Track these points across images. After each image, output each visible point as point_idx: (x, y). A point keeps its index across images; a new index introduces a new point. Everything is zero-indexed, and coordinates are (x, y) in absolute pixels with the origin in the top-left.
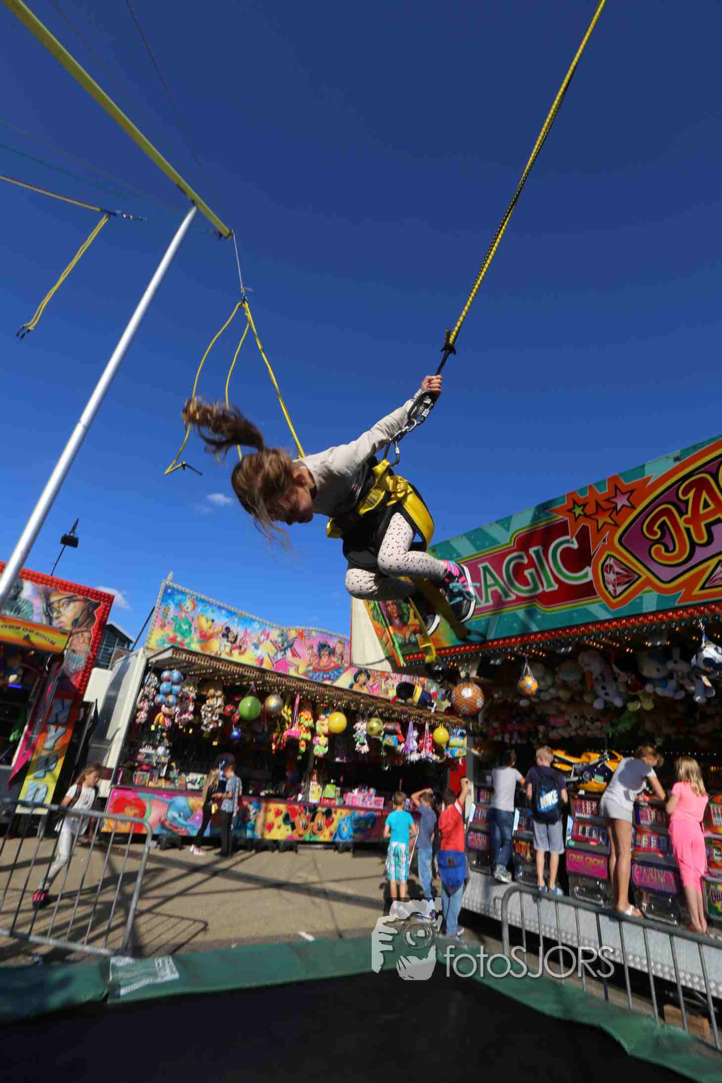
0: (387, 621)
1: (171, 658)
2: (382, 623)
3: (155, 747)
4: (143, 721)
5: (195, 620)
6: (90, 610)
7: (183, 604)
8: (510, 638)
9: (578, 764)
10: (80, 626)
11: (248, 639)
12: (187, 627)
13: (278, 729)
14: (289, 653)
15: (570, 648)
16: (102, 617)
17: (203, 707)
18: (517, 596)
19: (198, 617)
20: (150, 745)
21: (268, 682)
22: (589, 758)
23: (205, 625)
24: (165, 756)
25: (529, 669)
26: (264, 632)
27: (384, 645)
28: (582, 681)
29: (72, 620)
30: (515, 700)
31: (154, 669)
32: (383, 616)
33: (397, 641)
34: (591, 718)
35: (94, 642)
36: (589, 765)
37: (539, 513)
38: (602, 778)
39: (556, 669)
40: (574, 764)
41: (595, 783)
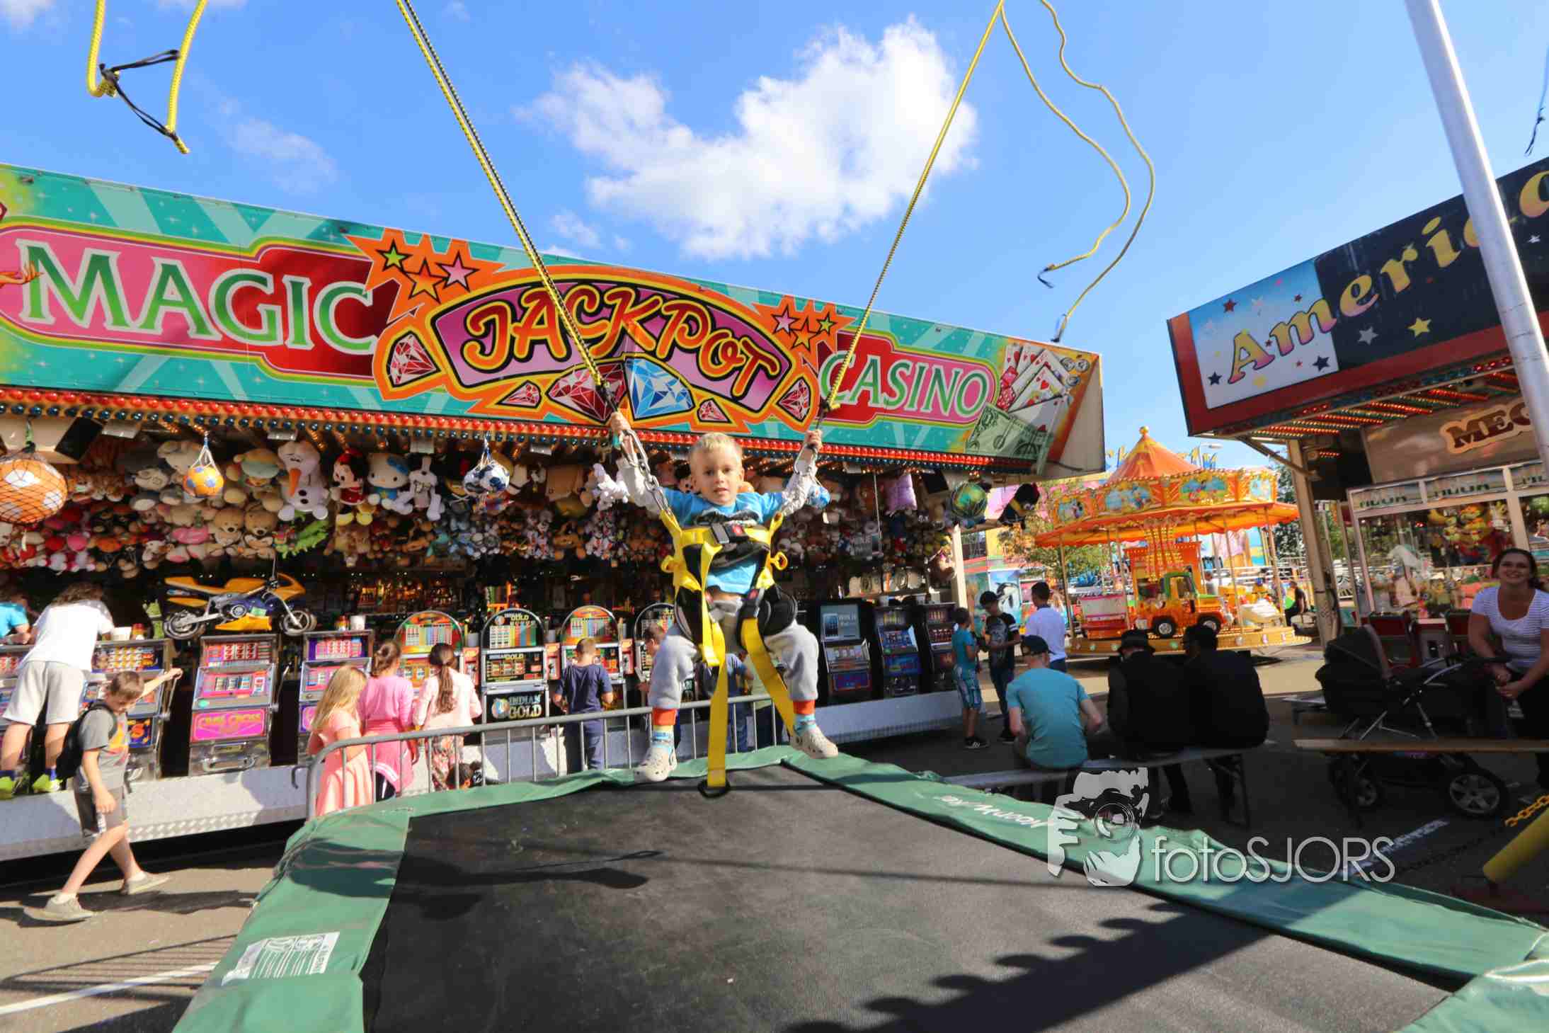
8: (178, 398)
9: (219, 596)
25: (209, 456)
34: (259, 532)
36: (245, 596)
37: (328, 233)
38: (263, 612)
39: (237, 459)
40: (212, 595)
41: (251, 618)
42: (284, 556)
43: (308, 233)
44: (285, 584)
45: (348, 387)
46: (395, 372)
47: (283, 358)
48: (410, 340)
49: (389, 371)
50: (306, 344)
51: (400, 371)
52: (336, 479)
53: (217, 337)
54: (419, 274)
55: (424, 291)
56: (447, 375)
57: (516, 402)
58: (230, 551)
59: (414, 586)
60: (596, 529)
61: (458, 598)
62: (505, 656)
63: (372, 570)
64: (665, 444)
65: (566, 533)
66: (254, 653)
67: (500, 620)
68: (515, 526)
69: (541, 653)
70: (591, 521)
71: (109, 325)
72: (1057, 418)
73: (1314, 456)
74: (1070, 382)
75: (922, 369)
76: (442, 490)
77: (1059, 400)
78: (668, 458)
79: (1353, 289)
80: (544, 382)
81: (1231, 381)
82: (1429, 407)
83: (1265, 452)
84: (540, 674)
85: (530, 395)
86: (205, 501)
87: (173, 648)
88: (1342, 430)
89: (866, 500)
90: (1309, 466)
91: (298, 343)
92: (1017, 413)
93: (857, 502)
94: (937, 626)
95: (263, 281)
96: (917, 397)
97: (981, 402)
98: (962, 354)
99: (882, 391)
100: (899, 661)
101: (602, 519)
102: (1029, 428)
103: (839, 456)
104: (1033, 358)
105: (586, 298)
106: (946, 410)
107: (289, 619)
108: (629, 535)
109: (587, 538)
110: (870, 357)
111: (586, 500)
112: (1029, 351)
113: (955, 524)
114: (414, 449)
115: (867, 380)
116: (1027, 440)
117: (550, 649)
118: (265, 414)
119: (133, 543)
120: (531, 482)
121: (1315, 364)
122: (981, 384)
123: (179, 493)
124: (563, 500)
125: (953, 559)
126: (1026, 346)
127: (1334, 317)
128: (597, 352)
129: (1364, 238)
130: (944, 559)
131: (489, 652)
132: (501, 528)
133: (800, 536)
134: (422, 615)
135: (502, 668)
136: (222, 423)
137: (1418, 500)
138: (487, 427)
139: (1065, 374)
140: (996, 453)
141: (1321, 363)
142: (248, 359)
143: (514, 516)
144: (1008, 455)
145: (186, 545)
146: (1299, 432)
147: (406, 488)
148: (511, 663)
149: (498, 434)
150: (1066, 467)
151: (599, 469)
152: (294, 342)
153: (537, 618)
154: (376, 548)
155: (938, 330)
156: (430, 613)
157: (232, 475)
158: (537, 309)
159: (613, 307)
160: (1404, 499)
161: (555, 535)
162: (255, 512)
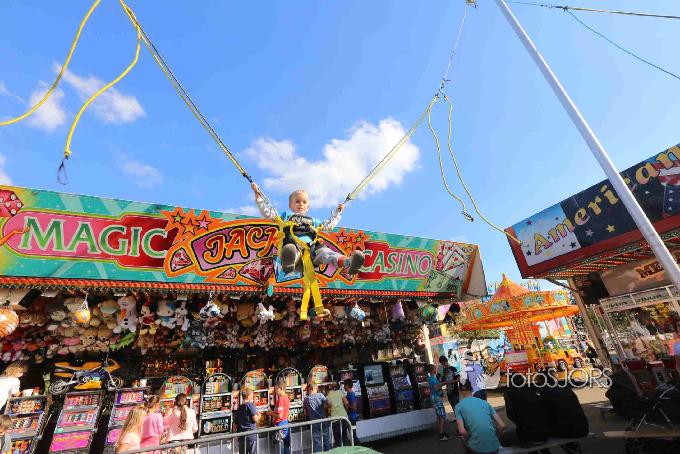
9: (79, 371)
18: (103, 253)
34: (104, 339)
36: (91, 371)
37: (152, 209)
38: (99, 379)
39: (99, 305)
40: (76, 371)
41: (92, 382)
42: (113, 350)
43: (143, 210)
44: (111, 364)
45: (153, 272)
46: (173, 265)
47: (127, 261)
48: (181, 252)
49: (171, 265)
50: (136, 254)
51: (176, 265)
52: (142, 313)
53: (99, 252)
54: (188, 224)
55: (189, 231)
56: (196, 266)
57: (225, 277)
58: (88, 349)
59: (173, 363)
60: (259, 332)
61: (193, 367)
62: (213, 398)
63: (153, 356)
64: (290, 293)
65: (245, 335)
66: (90, 401)
67: (212, 379)
68: (222, 332)
69: (230, 396)
70: (257, 329)
71: (54, 249)
72: (463, 273)
73: (581, 285)
74: (467, 257)
75: (402, 255)
76: (189, 317)
77: (463, 265)
78: (292, 299)
79: (579, 215)
80: (238, 268)
81: (536, 254)
82: (625, 261)
83: (558, 284)
84: (229, 407)
85: (231, 273)
86: (81, 325)
87: (52, 400)
88: (589, 272)
89: (382, 314)
90: (579, 289)
91: (134, 254)
92: (446, 272)
93: (378, 316)
94: (420, 374)
95: (122, 229)
96: (401, 268)
97: (429, 269)
98: (419, 248)
99: (385, 266)
100: (403, 393)
101: (262, 328)
102: (452, 278)
103: (368, 295)
104: (450, 248)
105: (257, 232)
106: (414, 273)
107: (111, 382)
108: (274, 335)
109: (255, 337)
110: (379, 252)
111: (254, 319)
112: (447, 245)
113: (424, 323)
114: (178, 299)
115: (378, 261)
116: (451, 284)
117: (235, 394)
118: (114, 285)
119: (45, 346)
120: (230, 312)
121: (571, 246)
122: (428, 261)
123: (70, 322)
124: (244, 320)
125: (425, 340)
126: (446, 243)
127: (574, 225)
128: (261, 254)
129: (578, 194)
130: (420, 340)
131: (205, 396)
132: (215, 333)
133: (353, 332)
134: (175, 377)
135: (210, 405)
136: (95, 290)
137: (632, 303)
138: (211, 288)
139: (465, 255)
140: (438, 290)
141: (573, 245)
142: (111, 262)
143: (222, 328)
144: (444, 291)
145: (68, 346)
146: (570, 274)
147: (173, 316)
148: (215, 402)
149: (216, 291)
150: (470, 295)
151: (261, 305)
152: (132, 254)
153: (230, 378)
154: (156, 345)
155: (407, 239)
156: (179, 377)
157: (95, 312)
158: (236, 237)
159: (268, 235)
160: (625, 303)
161: (240, 336)
162: (103, 329)
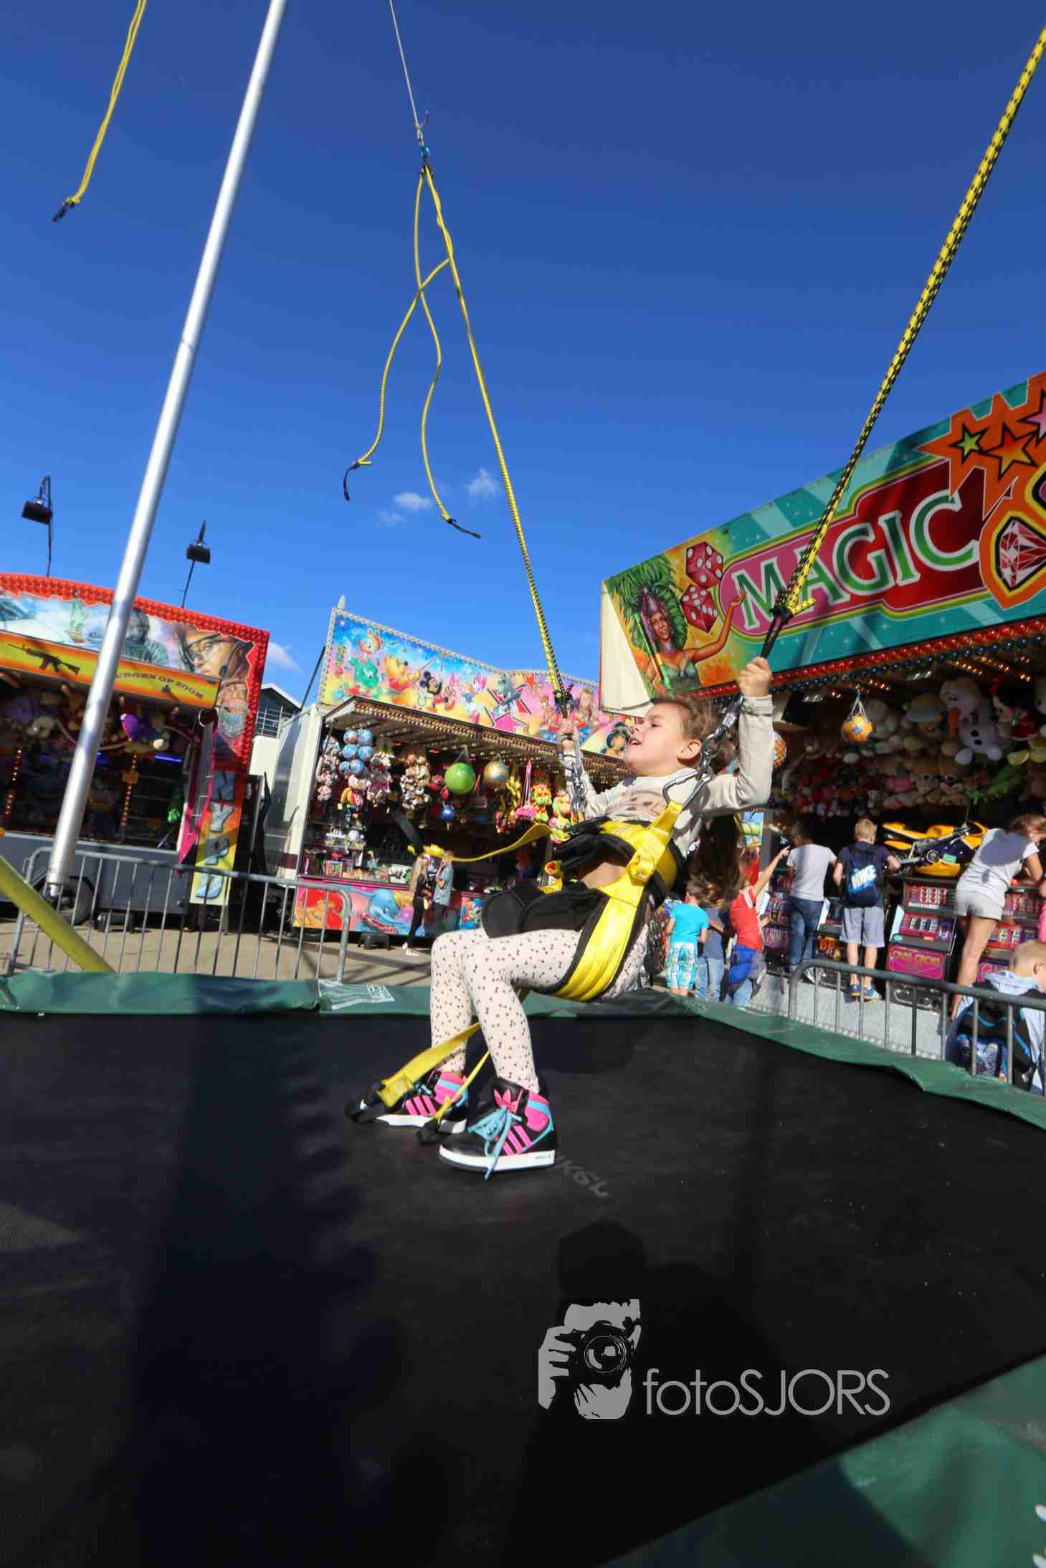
0: (654, 648)
1: (354, 713)
2: (645, 650)
3: (345, 831)
4: (327, 798)
5: (382, 663)
6: (241, 653)
7: (363, 641)
8: (836, 661)
9: (922, 840)
10: (230, 676)
11: (455, 688)
12: (371, 673)
13: (503, 807)
14: (514, 707)
15: (929, 673)
16: (257, 662)
17: (402, 779)
18: (853, 596)
19: (385, 660)
20: (337, 828)
21: (488, 744)
22: (939, 832)
23: (396, 670)
24: (359, 842)
25: (861, 705)
26: (477, 679)
27: (649, 682)
28: (943, 725)
29: (218, 670)
30: (838, 756)
31: (333, 731)
32: (648, 640)
33: (668, 673)
34: (950, 778)
35: (251, 696)
36: (940, 842)
37: (902, 454)
38: (954, 859)
39: (906, 708)
40: (917, 840)
41: (943, 864)
42: (975, 802)
43: (884, 468)
45: (964, 606)
46: (1007, 572)
47: (901, 598)
48: (1014, 528)
49: (1000, 574)
50: (912, 576)
51: (1014, 570)
52: (997, 714)
53: (847, 598)
54: (1002, 445)
55: (1014, 461)
91: (907, 577)
95: (864, 532)
145: (896, 794)
152: (904, 578)
157: (905, 723)
